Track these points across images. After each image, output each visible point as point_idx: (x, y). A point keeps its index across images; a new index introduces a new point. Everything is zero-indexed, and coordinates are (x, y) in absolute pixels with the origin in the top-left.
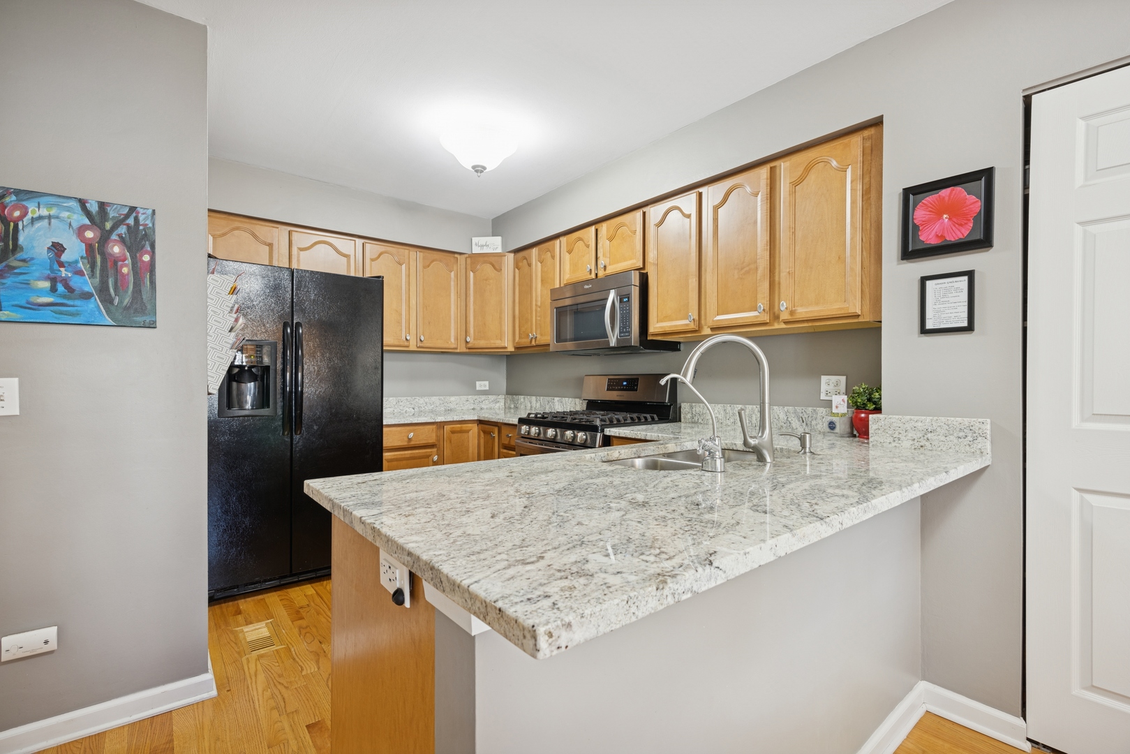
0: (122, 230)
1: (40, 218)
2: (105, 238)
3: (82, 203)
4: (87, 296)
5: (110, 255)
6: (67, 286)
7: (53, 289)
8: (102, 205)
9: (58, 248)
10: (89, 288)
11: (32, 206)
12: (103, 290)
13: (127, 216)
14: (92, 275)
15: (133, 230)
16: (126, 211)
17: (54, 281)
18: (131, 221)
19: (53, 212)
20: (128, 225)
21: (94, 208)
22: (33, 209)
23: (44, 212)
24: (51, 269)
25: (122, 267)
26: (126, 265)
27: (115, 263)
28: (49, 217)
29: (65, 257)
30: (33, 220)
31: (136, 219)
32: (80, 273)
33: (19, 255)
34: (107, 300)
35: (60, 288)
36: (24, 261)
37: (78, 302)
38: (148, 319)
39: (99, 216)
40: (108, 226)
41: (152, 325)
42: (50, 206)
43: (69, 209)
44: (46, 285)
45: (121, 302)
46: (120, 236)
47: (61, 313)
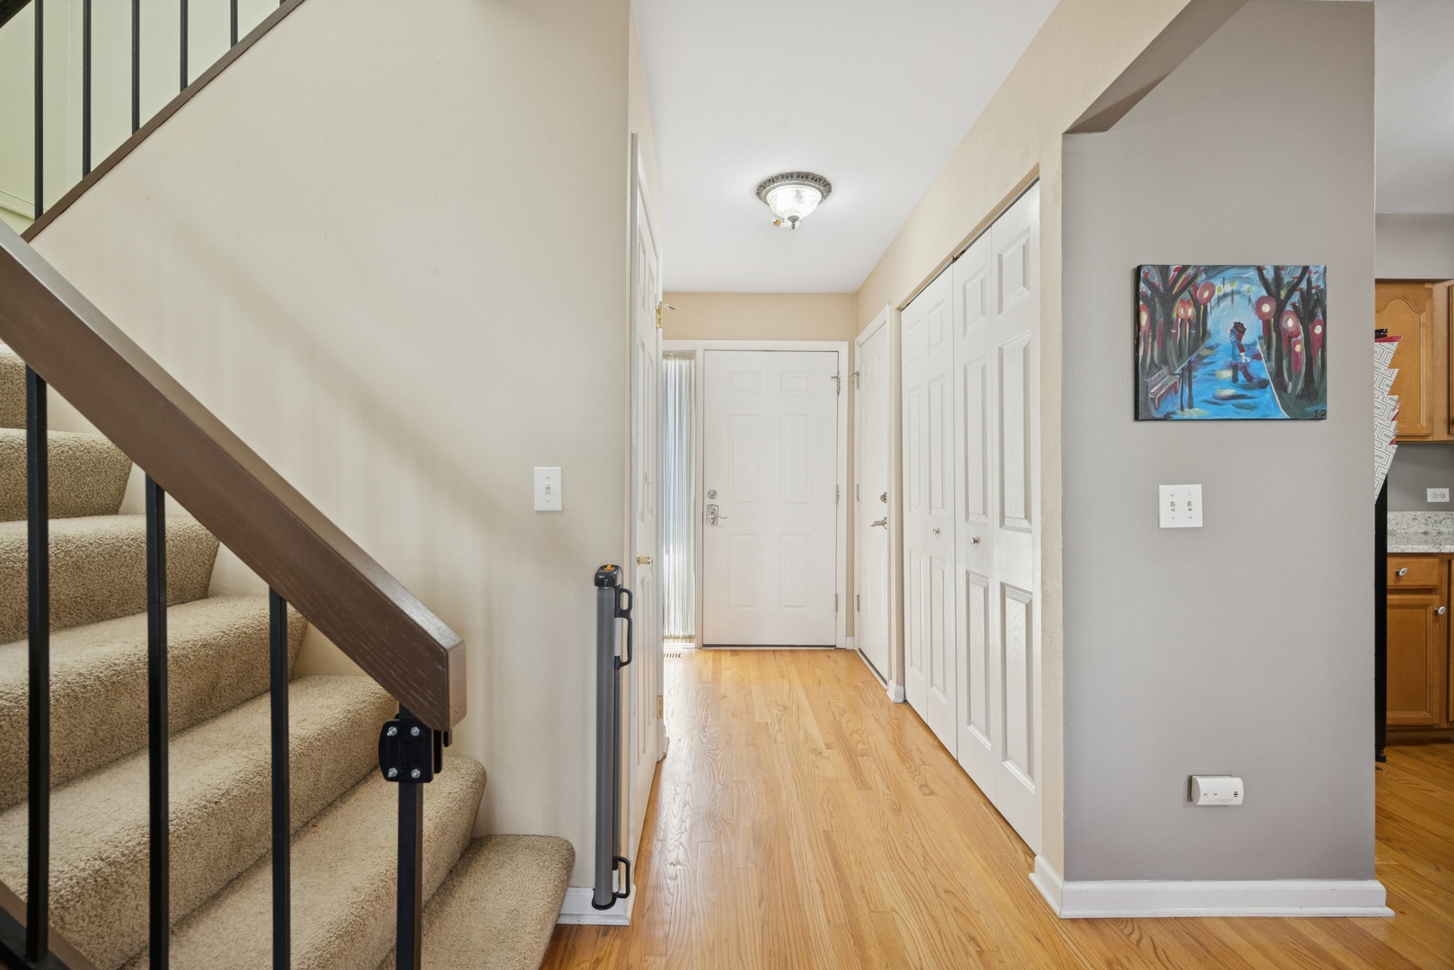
0: (1296, 297)
1: (1225, 295)
2: (1279, 312)
3: (1260, 269)
4: (1263, 384)
5: (1285, 330)
6: (1247, 375)
7: (1235, 379)
8: (1277, 269)
9: (1239, 329)
10: (1266, 375)
11: (1217, 282)
12: (1278, 375)
13: (1300, 279)
14: (1268, 359)
15: (1306, 296)
16: (1298, 273)
17: (1235, 368)
18: (1304, 285)
19: (1235, 287)
20: (1301, 290)
21: (1269, 275)
22: (1221, 287)
23: (1228, 288)
24: (1234, 356)
25: (1296, 344)
26: (1298, 342)
27: (1290, 338)
28: (1232, 293)
29: (1246, 340)
30: (1220, 299)
31: (1309, 282)
32: (1257, 357)
33: (1209, 342)
34: (1281, 387)
35: (1241, 377)
36: (1211, 348)
37: (1255, 393)
38: (1319, 408)
39: (1275, 285)
40: (1283, 294)
41: (1322, 416)
42: (1233, 280)
43: (1248, 280)
44: (1228, 374)
45: (1294, 388)
46: (1293, 305)
47: (1241, 407)
